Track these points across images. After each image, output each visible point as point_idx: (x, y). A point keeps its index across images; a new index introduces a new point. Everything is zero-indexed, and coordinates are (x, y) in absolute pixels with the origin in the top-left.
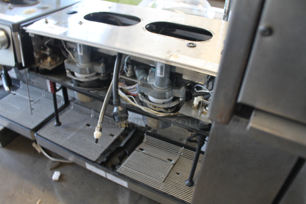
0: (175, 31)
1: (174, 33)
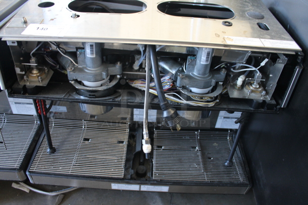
0: (180, 10)
1: (179, 12)
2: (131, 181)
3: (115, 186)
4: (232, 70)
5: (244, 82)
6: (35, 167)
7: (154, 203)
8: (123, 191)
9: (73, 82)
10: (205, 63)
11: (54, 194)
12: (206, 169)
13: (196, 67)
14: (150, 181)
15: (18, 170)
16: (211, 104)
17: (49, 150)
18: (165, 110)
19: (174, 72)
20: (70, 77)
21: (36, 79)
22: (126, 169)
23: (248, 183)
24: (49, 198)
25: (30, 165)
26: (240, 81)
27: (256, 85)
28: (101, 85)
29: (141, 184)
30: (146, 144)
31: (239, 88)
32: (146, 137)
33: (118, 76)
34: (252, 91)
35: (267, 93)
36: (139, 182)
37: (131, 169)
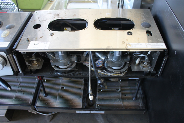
2: (86, 110)
3: (78, 112)
4: (134, 55)
5: (139, 62)
6: (38, 104)
7: (98, 118)
8: (82, 113)
9: (53, 67)
10: (118, 55)
11: (48, 115)
12: (123, 102)
13: (114, 57)
14: (95, 109)
15: (31, 105)
16: (123, 74)
17: (44, 95)
18: (99, 80)
19: (103, 58)
20: (52, 64)
21: (36, 66)
22: (83, 102)
23: (145, 108)
24: (46, 117)
25: (36, 103)
26: (137, 62)
27: (146, 63)
28: (68, 68)
29: (90, 111)
30: (91, 96)
31: (137, 65)
32: (90, 93)
33: (76, 62)
34: (144, 67)
35: (152, 68)
36: (89, 110)
37: (85, 103)
